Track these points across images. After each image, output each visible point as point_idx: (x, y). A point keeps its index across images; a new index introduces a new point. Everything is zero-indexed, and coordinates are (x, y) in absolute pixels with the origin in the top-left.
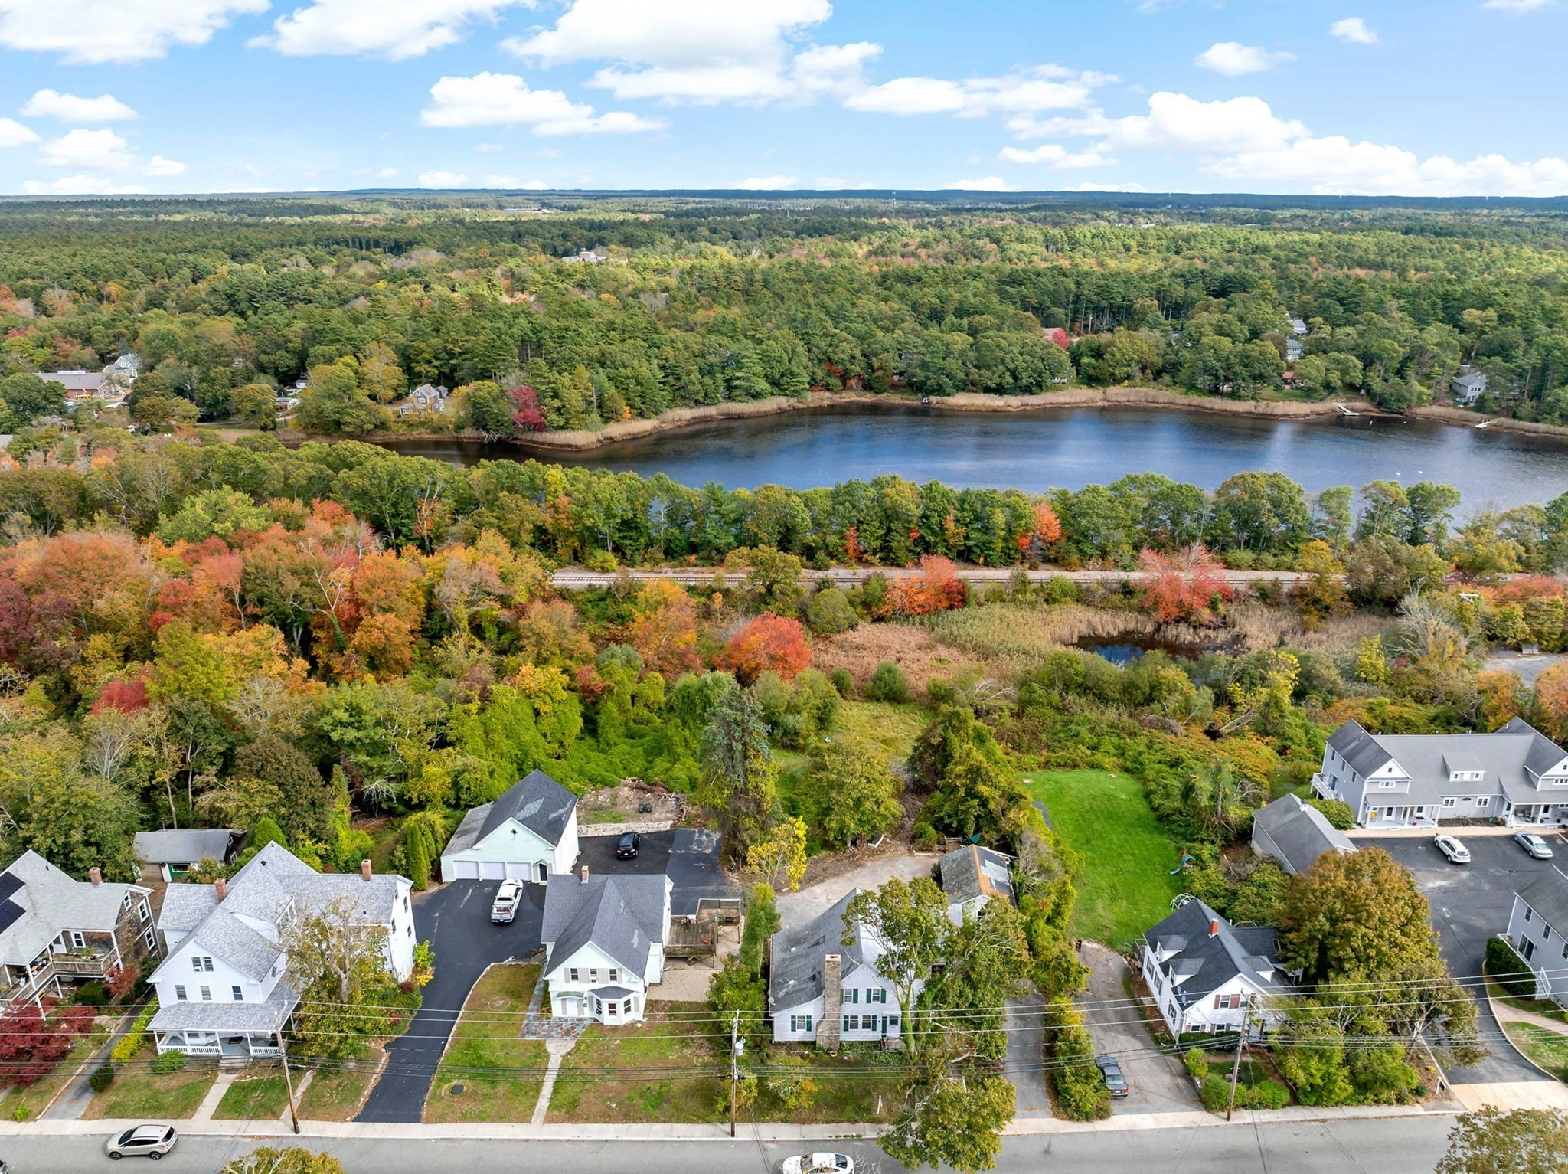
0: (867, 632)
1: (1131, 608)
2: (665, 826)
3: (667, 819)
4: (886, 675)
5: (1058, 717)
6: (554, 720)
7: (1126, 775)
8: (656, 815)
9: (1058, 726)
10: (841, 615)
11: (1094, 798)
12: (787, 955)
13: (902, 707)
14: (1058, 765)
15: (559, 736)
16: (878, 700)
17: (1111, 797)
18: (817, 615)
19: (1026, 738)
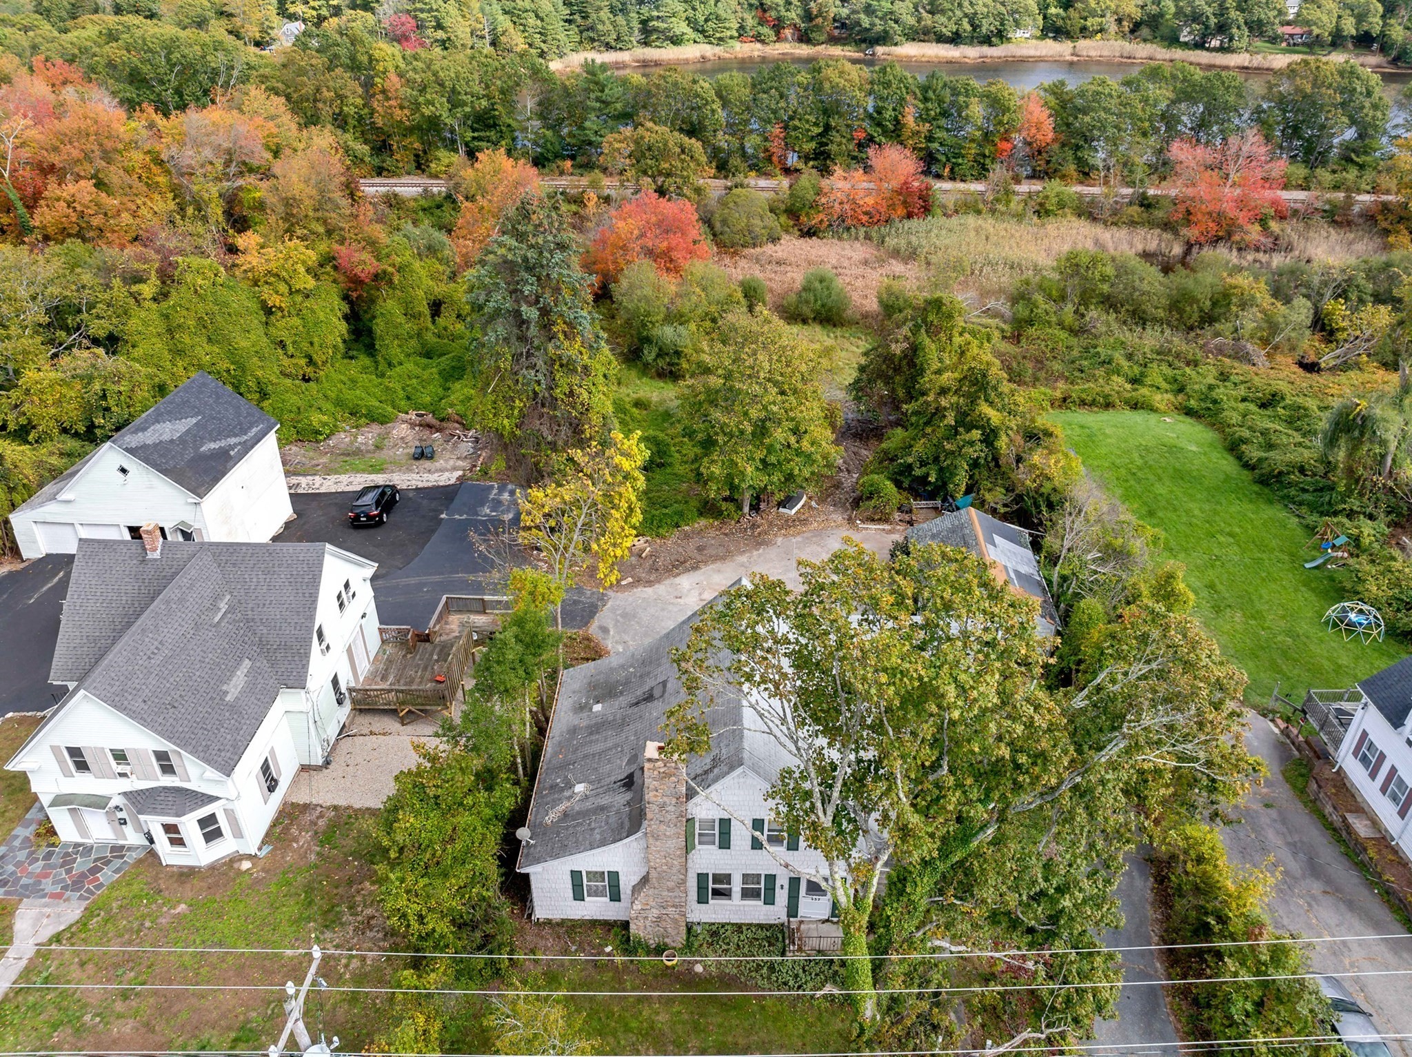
0: (792, 247)
1: (1152, 224)
2: (449, 478)
3: (455, 469)
4: (817, 285)
5: (1074, 341)
6: (296, 321)
7: (1188, 420)
8: (440, 463)
9: (1075, 353)
10: (757, 222)
11: (1147, 449)
12: (582, 721)
13: (839, 332)
14: (1083, 403)
15: (305, 345)
16: (805, 322)
17: (1173, 449)
18: (724, 222)
19: (1029, 366)
